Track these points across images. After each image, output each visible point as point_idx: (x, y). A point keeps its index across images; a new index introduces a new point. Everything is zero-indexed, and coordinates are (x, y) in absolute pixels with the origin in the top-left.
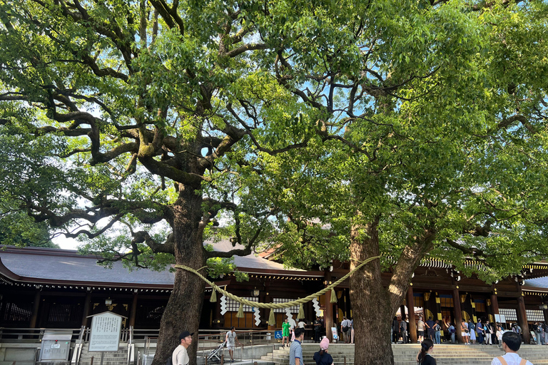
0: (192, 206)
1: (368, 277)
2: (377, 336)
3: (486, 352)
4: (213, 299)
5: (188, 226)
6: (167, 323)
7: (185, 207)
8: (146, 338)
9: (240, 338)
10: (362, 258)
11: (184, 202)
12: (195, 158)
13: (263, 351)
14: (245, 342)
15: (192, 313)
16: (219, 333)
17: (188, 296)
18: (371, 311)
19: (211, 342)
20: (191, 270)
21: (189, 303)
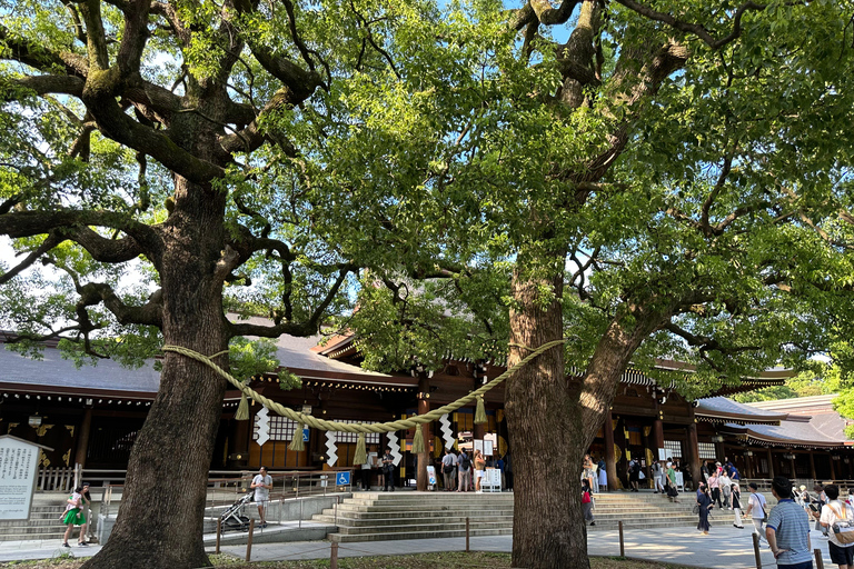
0: (203, 229)
1: (545, 376)
2: (560, 487)
3: (655, 505)
4: (242, 415)
5: (192, 268)
6: (143, 461)
7: (186, 230)
8: (106, 486)
9: (277, 484)
10: (534, 343)
11: (186, 220)
12: (211, 135)
13: (315, 506)
14: (284, 491)
15: (197, 441)
16: (240, 476)
17: (190, 406)
18: (549, 441)
19: (224, 491)
20: (197, 355)
21: (190, 422)
